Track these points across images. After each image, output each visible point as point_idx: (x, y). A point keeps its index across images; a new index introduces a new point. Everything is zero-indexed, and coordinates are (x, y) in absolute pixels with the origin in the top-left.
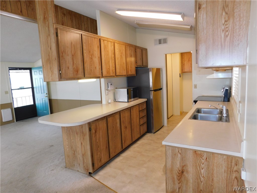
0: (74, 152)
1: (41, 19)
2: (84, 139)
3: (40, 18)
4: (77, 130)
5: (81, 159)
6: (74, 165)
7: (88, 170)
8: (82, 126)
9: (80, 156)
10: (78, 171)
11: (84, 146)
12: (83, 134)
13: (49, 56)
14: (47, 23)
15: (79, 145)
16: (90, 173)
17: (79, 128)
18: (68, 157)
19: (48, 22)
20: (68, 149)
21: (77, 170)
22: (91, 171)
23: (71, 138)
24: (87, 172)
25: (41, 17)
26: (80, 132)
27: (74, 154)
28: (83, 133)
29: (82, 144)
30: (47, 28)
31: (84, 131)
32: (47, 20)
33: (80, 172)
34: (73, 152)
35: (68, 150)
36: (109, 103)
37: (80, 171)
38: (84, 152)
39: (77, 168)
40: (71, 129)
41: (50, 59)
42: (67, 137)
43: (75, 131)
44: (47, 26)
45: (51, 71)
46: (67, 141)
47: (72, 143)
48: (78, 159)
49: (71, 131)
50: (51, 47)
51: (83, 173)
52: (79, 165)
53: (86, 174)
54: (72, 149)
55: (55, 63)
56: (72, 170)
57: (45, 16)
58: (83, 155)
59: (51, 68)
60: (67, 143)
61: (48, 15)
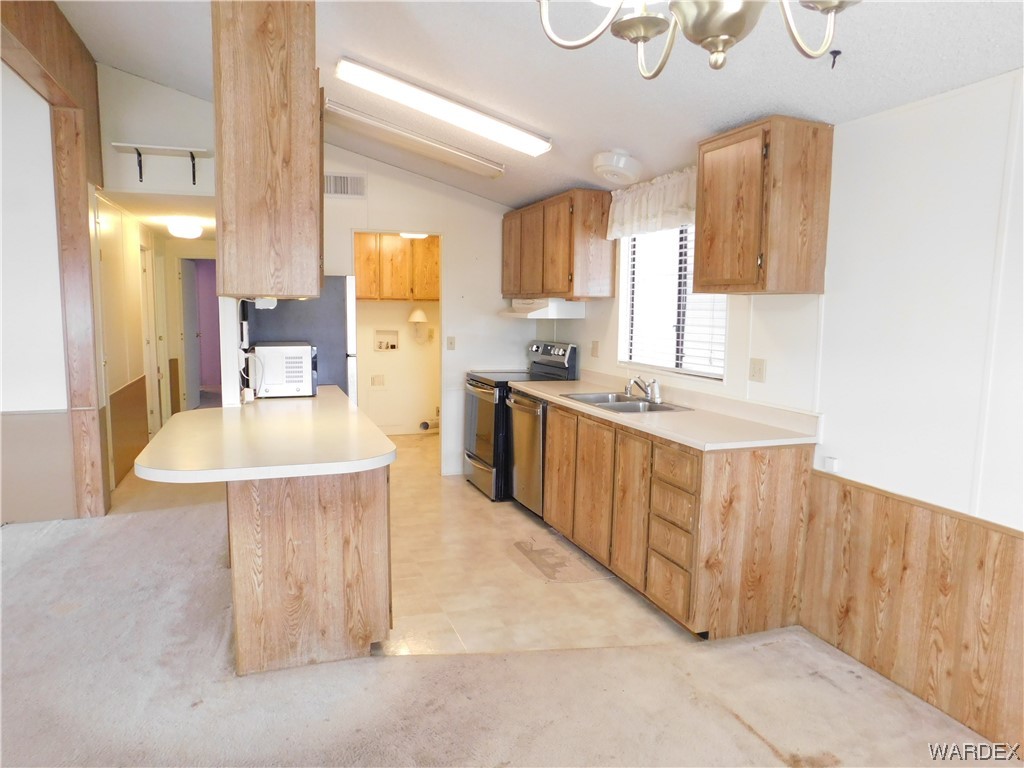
0: (300, 588)
1: (241, 26)
2: (358, 520)
4: (328, 494)
5: (338, 604)
6: (293, 646)
7: (366, 638)
9: (329, 598)
10: (312, 662)
11: (357, 548)
12: (360, 504)
13: (274, 191)
15: (333, 552)
16: (375, 646)
17: (338, 485)
19: (283, 52)
20: (259, 590)
21: (306, 659)
22: (383, 634)
23: (289, 535)
24: (365, 645)
26: (343, 497)
27: (299, 597)
28: (356, 498)
29: (347, 542)
30: (274, 76)
31: (363, 489)
32: (278, 42)
33: (322, 662)
34: (294, 591)
35: (264, 592)
36: (248, 403)
37: (323, 656)
38: (353, 574)
39: (309, 650)
40: (288, 495)
41: (275, 203)
42: (258, 537)
43: (316, 498)
44: (277, 68)
45: (273, 253)
46: (259, 552)
47: (290, 555)
48: (321, 609)
49: (288, 503)
50: (293, 155)
51: (343, 660)
52: (323, 633)
53: (360, 655)
54: (290, 579)
55: (307, 224)
56: (280, 669)
57: (266, 23)
58: (349, 586)
59: (278, 241)
60: (260, 561)
61: (289, 26)
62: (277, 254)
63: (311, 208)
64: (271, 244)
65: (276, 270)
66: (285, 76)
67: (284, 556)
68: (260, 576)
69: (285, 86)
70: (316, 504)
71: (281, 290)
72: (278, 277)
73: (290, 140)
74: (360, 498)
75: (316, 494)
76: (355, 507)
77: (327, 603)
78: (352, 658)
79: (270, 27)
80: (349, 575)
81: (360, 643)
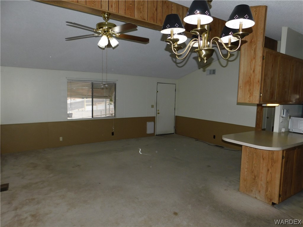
0: (255, 177)
2: (272, 165)
4: (265, 155)
5: (264, 186)
6: (252, 191)
7: (271, 200)
8: (273, 153)
10: (256, 198)
11: (271, 173)
13: (250, 78)
14: (254, 47)
15: (264, 171)
16: (273, 204)
17: (268, 154)
20: (246, 173)
21: (254, 196)
22: (276, 201)
23: (254, 162)
24: (270, 201)
26: (269, 157)
27: (255, 179)
28: (272, 159)
29: (268, 170)
30: (253, 52)
31: (275, 157)
32: (254, 44)
34: (253, 177)
35: (247, 174)
36: (282, 132)
37: (258, 198)
39: (255, 194)
40: (255, 153)
41: (251, 81)
42: (247, 160)
43: (262, 155)
44: (253, 50)
45: (249, 93)
46: (247, 164)
47: (254, 168)
48: (259, 185)
49: (255, 155)
50: (255, 69)
51: (263, 202)
52: (259, 192)
53: (268, 203)
54: (253, 173)
55: (257, 86)
56: (248, 195)
57: (252, 40)
58: (268, 182)
59: (250, 90)
60: (247, 166)
61: (257, 39)
62: (250, 93)
63: (258, 82)
64: (249, 91)
65: (249, 97)
66: (255, 51)
67: (252, 167)
68: (247, 170)
69: (255, 53)
70: (262, 157)
71: (250, 102)
72: (250, 98)
73: (255, 66)
74: (273, 159)
75: (262, 154)
76: (272, 162)
77: (261, 184)
78: (266, 203)
79: (253, 41)
80: (268, 180)
81: (269, 200)
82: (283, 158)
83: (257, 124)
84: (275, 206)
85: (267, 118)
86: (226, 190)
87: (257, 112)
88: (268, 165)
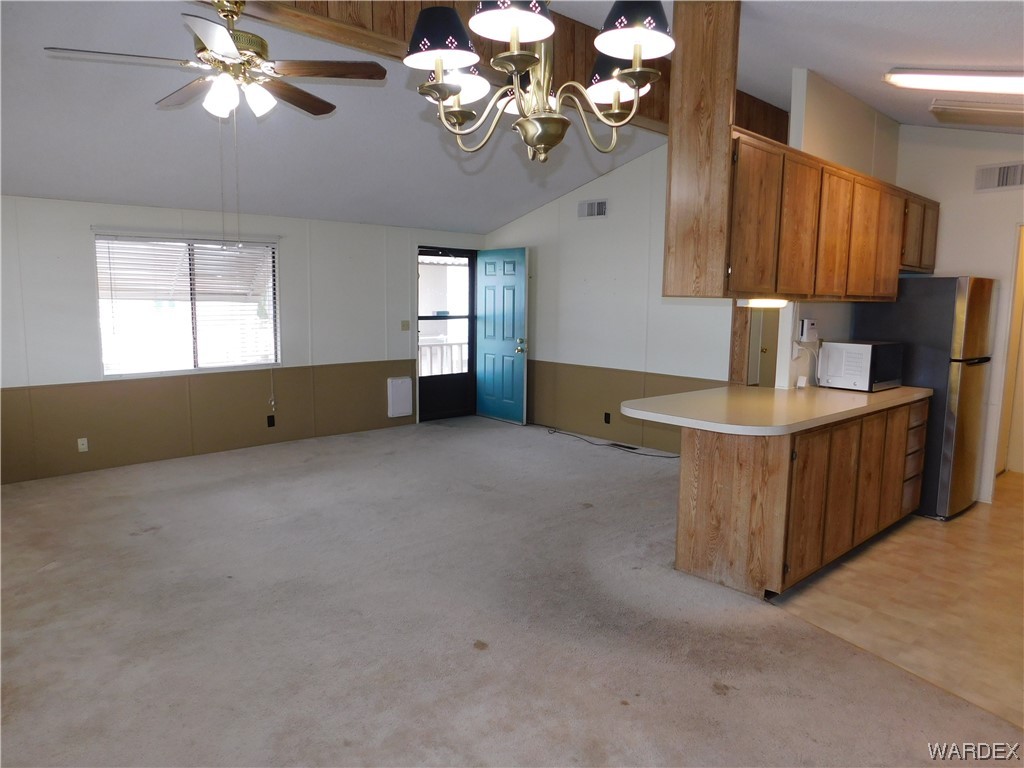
0: (719, 522)
1: (685, 111)
2: (765, 483)
3: (681, 108)
4: (744, 454)
5: (744, 545)
6: (711, 564)
7: (762, 583)
8: (767, 444)
9: (738, 538)
10: (722, 583)
11: (761, 504)
12: (767, 469)
13: (698, 221)
14: (706, 124)
15: (743, 502)
16: (769, 595)
17: (752, 448)
18: (691, 536)
19: (709, 120)
20: (693, 512)
21: (718, 579)
22: (775, 586)
23: (715, 479)
24: (760, 588)
25: (685, 106)
26: (755, 459)
27: (717, 528)
28: (765, 463)
29: (754, 498)
30: (703, 139)
31: (770, 457)
32: (707, 114)
33: (728, 587)
34: (714, 522)
35: (696, 515)
36: (800, 388)
37: (729, 582)
38: (757, 524)
39: (721, 573)
40: (717, 448)
41: (699, 230)
42: (696, 473)
43: (736, 455)
44: (705, 132)
45: (695, 267)
46: (696, 484)
47: (714, 494)
48: (731, 545)
49: (717, 454)
50: (712, 194)
51: (742, 592)
52: (731, 564)
53: (755, 595)
54: (713, 512)
55: (718, 244)
56: (700, 577)
57: (700, 103)
58: (753, 534)
59: (699, 257)
60: (695, 491)
61: (714, 100)
62: (698, 267)
63: (721, 231)
64: (695, 260)
65: (697, 278)
66: (709, 137)
67: (711, 494)
68: (695, 503)
69: (709, 145)
70: (736, 459)
71: (698, 292)
72: (697, 283)
73: (710, 182)
74: (767, 464)
75: (736, 452)
76: (763, 471)
77: (736, 541)
78: (748, 594)
79: (702, 105)
80: (754, 525)
81: (757, 585)
82: (792, 459)
83: (732, 371)
84: (772, 600)
85: (762, 351)
86: (636, 568)
87: (734, 334)
88: (753, 482)
